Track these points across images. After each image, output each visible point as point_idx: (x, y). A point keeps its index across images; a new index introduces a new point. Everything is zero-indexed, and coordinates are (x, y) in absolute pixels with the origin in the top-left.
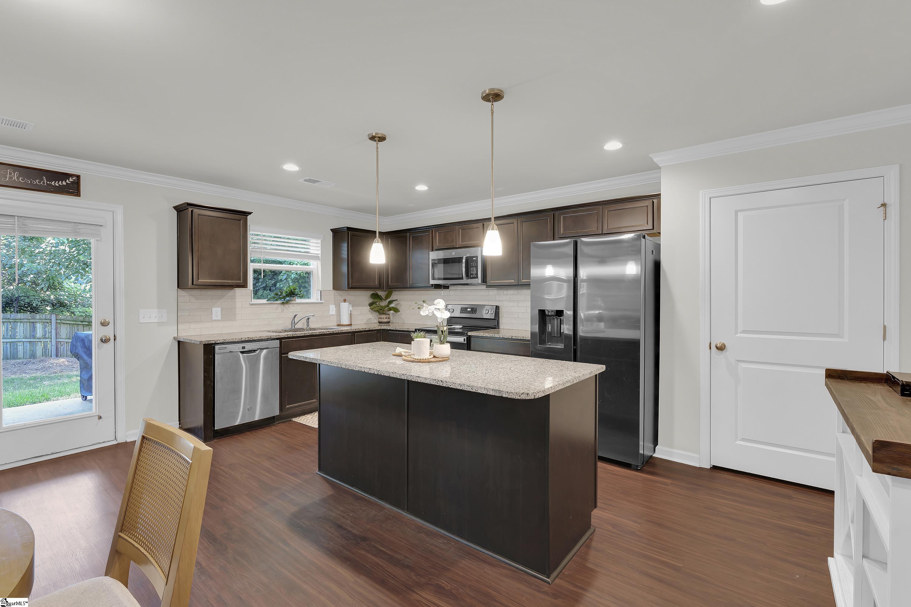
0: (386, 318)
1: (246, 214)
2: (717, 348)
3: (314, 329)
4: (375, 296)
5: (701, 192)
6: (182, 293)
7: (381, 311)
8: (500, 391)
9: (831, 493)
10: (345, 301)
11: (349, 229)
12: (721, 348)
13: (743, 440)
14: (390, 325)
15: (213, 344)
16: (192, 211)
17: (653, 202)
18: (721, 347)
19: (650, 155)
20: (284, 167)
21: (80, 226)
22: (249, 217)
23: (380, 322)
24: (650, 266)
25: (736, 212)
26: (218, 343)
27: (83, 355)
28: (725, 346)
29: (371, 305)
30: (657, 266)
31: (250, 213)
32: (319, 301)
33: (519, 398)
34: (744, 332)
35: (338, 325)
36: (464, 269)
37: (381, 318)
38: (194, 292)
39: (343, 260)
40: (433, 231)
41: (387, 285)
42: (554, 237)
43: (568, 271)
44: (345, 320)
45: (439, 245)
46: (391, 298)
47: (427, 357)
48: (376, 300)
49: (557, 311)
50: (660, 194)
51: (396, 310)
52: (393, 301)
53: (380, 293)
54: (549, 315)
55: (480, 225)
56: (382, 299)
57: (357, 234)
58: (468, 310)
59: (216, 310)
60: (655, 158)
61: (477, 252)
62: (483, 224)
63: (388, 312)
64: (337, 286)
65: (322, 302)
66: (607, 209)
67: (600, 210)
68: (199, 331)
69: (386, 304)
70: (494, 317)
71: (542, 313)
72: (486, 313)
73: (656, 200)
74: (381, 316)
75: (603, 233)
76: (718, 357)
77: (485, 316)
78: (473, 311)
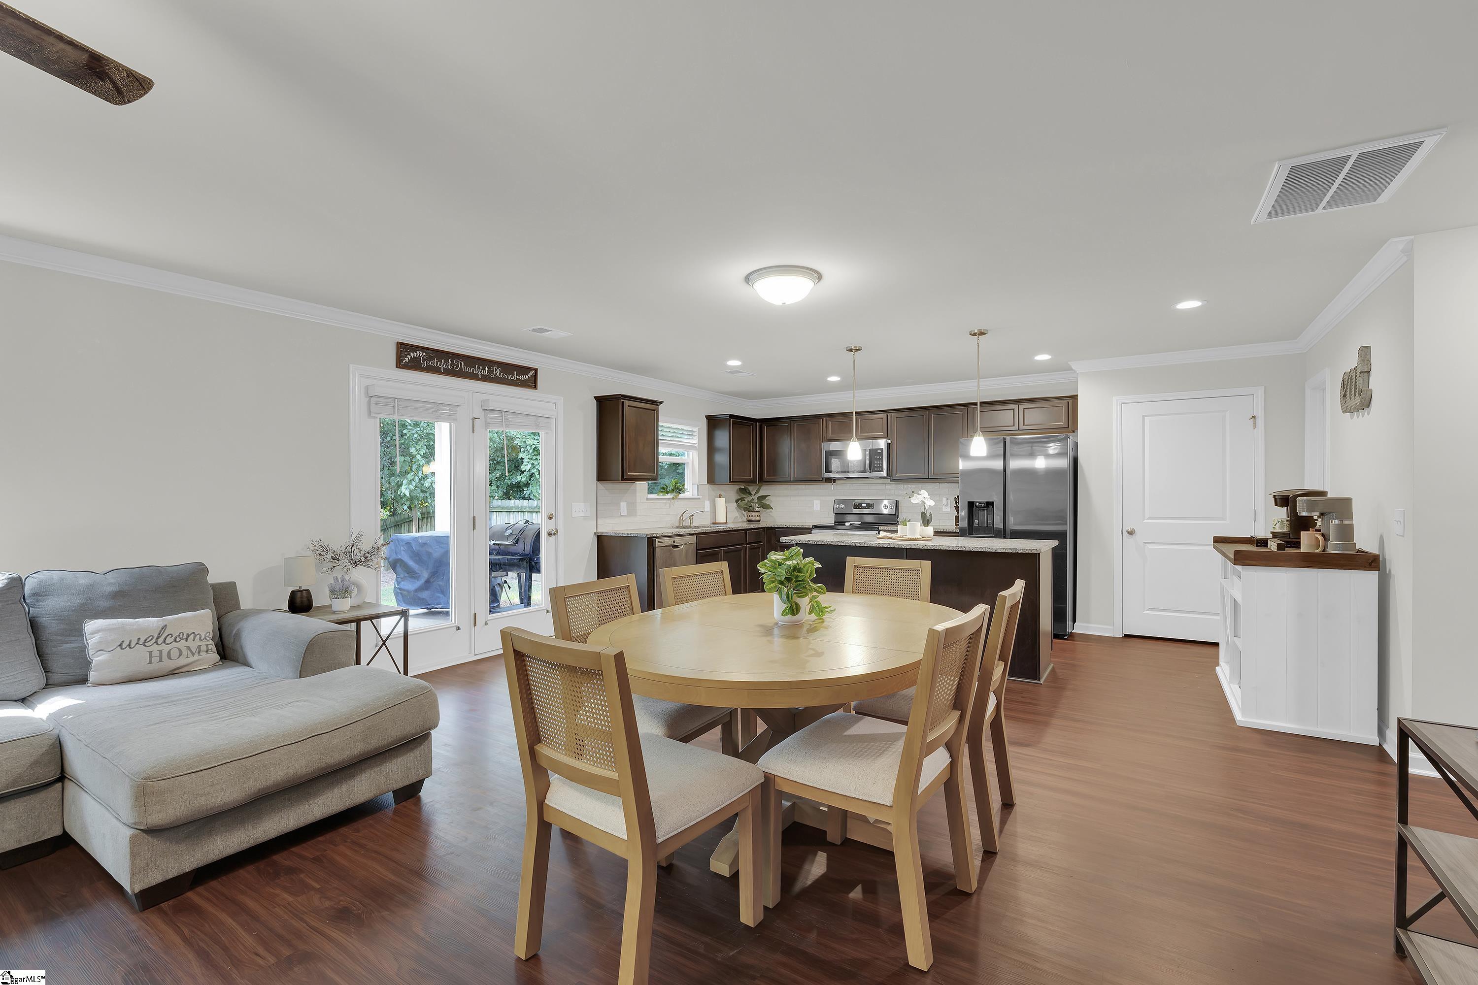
0: (758, 516)
1: (656, 403)
2: (1128, 532)
3: (698, 527)
4: (744, 491)
5: (1114, 398)
6: (602, 486)
7: (748, 509)
8: (1016, 549)
9: (1217, 644)
10: (720, 496)
11: (731, 416)
12: (1131, 533)
13: (1150, 609)
14: (760, 524)
15: (654, 537)
16: (623, 402)
17: (1069, 402)
18: (1132, 531)
19: (1069, 363)
20: (727, 363)
21: (540, 420)
22: (660, 406)
23: (749, 521)
24: (1069, 461)
25: (1144, 417)
26: (658, 537)
27: (408, 562)
28: (1134, 531)
29: (737, 501)
30: (1075, 461)
31: (661, 403)
32: (696, 496)
33: (1031, 552)
34: (1150, 518)
35: (714, 524)
36: (868, 462)
37: (752, 516)
38: (609, 485)
39: (720, 450)
40: (824, 421)
41: (761, 479)
42: (969, 431)
43: (998, 464)
44: (721, 518)
45: (833, 436)
46: (761, 493)
47: (918, 536)
48: (744, 496)
49: (987, 502)
50: (1077, 396)
51: (767, 507)
52: (764, 497)
53: (751, 488)
54: (978, 507)
55: (883, 416)
56: (751, 494)
57: (738, 422)
58: (863, 505)
59: (623, 505)
60: (1074, 365)
61: (882, 444)
62: (887, 415)
63: (757, 509)
64: (711, 479)
65: (699, 497)
66: (1022, 406)
67: (1015, 407)
68: (612, 526)
69: (756, 500)
70: (894, 513)
71: (971, 505)
72: (885, 508)
73: (1072, 400)
74: (750, 514)
75: (1019, 430)
76: (1129, 540)
77: (886, 512)
78: (870, 506)
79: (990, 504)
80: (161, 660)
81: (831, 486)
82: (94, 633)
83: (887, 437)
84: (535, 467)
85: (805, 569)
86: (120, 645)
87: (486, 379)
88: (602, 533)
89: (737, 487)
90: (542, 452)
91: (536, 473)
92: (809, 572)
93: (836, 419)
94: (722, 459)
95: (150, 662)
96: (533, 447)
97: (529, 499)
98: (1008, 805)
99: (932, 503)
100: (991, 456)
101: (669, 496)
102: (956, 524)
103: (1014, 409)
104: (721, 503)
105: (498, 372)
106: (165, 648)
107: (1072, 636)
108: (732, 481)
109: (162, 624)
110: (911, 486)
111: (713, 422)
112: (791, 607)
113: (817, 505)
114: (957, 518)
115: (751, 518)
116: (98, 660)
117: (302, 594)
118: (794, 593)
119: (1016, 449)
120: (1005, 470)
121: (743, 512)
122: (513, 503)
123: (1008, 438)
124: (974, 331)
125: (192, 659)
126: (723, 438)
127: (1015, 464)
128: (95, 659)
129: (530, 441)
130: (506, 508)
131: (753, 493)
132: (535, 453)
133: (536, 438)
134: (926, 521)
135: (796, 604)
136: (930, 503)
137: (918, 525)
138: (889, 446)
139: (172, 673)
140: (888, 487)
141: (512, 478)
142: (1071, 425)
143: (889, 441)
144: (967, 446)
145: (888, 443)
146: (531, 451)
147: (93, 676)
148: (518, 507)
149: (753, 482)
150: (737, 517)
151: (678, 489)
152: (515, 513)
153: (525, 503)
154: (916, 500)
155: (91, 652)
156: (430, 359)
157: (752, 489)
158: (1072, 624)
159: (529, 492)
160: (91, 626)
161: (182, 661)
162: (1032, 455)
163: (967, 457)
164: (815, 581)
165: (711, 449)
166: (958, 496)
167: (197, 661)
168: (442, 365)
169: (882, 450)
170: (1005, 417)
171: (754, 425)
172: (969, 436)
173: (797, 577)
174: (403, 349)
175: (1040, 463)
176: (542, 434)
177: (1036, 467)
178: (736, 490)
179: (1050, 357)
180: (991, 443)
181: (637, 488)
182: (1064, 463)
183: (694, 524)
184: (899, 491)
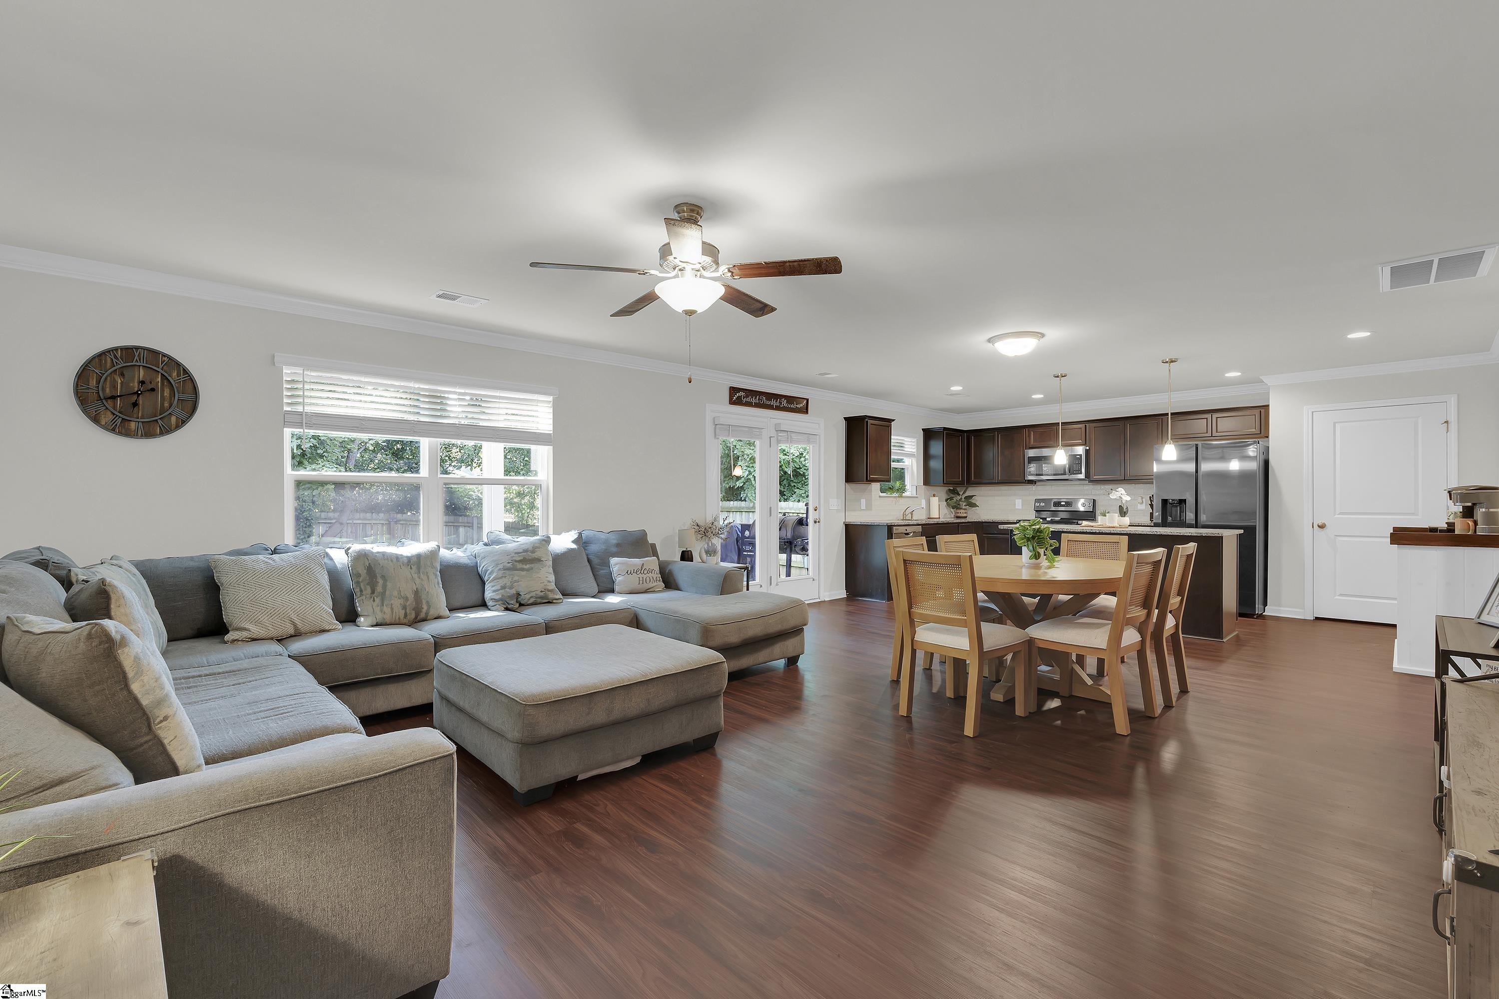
0: (963, 513)
1: (890, 421)
2: (1319, 526)
4: (954, 492)
5: (1305, 407)
6: (849, 486)
7: (956, 507)
10: (934, 496)
11: (945, 429)
12: (1322, 527)
13: (1341, 595)
15: (892, 526)
16: (867, 421)
17: (1261, 411)
18: (1322, 525)
19: (1260, 377)
20: (951, 389)
21: (811, 437)
22: (893, 423)
23: (958, 517)
24: (1262, 464)
25: (1335, 423)
28: (1325, 525)
29: (946, 500)
30: (1266, 463)
31: (894, 420)
32: (915, 495)
34: (1341, 513)
35: (929, 517)
36: (1071, 466)
37: (960, 513)
38: (853, 485)
39: (934, 457)
40: (1027, 431)
41: (969, 482)
42: (1162, 438)
43: (1190, 467)
44: (935, 514)
45: (1035, 444)
46: (967, 494)
47: (1116, 525)
48: (953, 496)
49: (1179, 499)
50: (1269, 405)
51: (974, 505)
52: (971, 497)
53: (958, 489)
54: (1171, 504)
55: (1082, 426)
56: (959, 495)
57: (950, 435)
58: (1062, 503)
59: (863, 501)
60: (1265, 379)
61: (1080, 450)
62: (1086, 425)
63: (964, 507)
64: (927, 482)
65: (917, 496)
66: (1215, 415)
67: (1209, 416)
68: (858, 517)
69: (963, 500)
70: (1092, 510)
71: (1165, 502)
72: (1081, 506)
73: (1263, 410)
74: (958, 511)
75: (1212, 436)
76: (1322, 532)
77: (1082, 509)
78: (1068, 504)
79: (1182, 502)
80: (643, 583)
81: (1032, 488)
82: (616, 564)
83: (1085, 444)
84: (751, 474)
85: (1045, 531)
86: (627, 572)
87: (778, 408)
88: (850, 522)
89: (947, 488)
90: (757, 460)
91: (752, 479)
92: (1047, 533)
93: (1040, 430)
94: (936, 465)
95: (639, 584)
96: (750, 456)
97: (745, 500)
98: (1184, 690)
99: (1128, 498)
100: (1181, 460)
101: (895, 495)
102: (1150, 519)
103: (1207, 419)
104: (935, 501)
105: (784, 403)
106: (645, 576)
107: (1261, 616)
108: (945, 483)
109: (642, 563)
110: (1108, 487)
111: (929, 435)
112: (1035, 554)
113: (1019, 503)
114: (1152, 514)
115: (959, 515)
116: (619, 579)
117: (688, 553)
118: (1038, 546)
119: (1208, 453)
120: (1197, 471)
121: (952, 510)
122: (732, 504)
123: (1200, 443)
124: (1166, 360)
125: (655, 584)
126: (937, 448)
127: (1206, 467)
128: (617, 579)
129: (748, 451)
130: (726, 509)
131: (961, 493)
132: (752, 461)
133: (752, 448)
134: (1123, 512)
135: (1038, 552)
136: (1127, 498)
137: (1116, 516)
138: (1087, 452)
139: (646, 592)
140: (1086, 487)
141: (730, 482)
142: (1263, 432)
143: (1088, 448)
144: (1160, 451)
145: (1086, 450)
146: (748, 460)
147: (617, 588)
148: (736, 508)
149: (961, 484)
150: (946, 514)
151: (902, 489)
152: (734, 513)
153: (743, 504)
154: (1114, 496)
155: (614, 575)
156: (747, 396)
157: (960, 490)
158: (1263, 607)
159: (745, 495)
160: (614, 561)
161: (651, 585)
162: (1223, 458)
163: (1159, 461)
164: (1051, 538)
165: (927, 457)
166: (1153, 495)
167: (656, 586)
168: (754, 401)
169: (1081, 455)
170: (1199, 425)
171: (963, 436)
172: (1164, 442)
173: (1039, 536)
174: (733, 390)
175: (1235, 465)
176: (757, 443)
177: (1230, 469)
178: (945, 491)
179: (1240, 374)
180: (1181, 449)
181: (873, 488)
182: (1253, 466)
183: (914, 518)
184: (1096, 491)
